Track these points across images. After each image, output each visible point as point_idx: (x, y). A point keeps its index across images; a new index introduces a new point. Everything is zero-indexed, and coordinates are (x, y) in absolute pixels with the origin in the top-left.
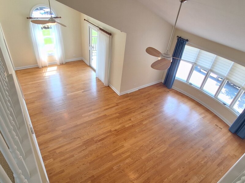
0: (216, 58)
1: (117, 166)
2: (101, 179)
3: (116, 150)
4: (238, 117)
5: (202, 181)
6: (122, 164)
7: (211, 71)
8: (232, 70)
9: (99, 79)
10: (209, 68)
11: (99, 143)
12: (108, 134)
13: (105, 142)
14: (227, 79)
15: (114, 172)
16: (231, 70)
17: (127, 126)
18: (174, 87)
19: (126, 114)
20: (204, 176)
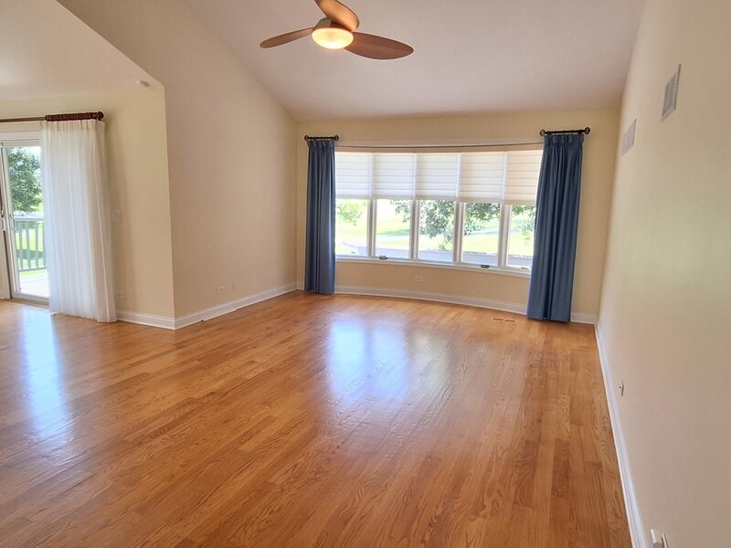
0: (419, 162)
1: (284, 470)
2: (234, 536)
3: (248, 436)
4: (530, 277)
5: (571, 406)
6: (301, 460)
7: (419, 197)
8: (465, 175)
9: (68, 317)
10: (413, 192)
11: (158, 441)
12: (187, 410)
13: (187, 431)
14: (463, 199)
15: (282, 490)
16: (462, 177)
17: (251, 375)
18: (339, 288)
19: (227, 355)
20: (568, 397)
